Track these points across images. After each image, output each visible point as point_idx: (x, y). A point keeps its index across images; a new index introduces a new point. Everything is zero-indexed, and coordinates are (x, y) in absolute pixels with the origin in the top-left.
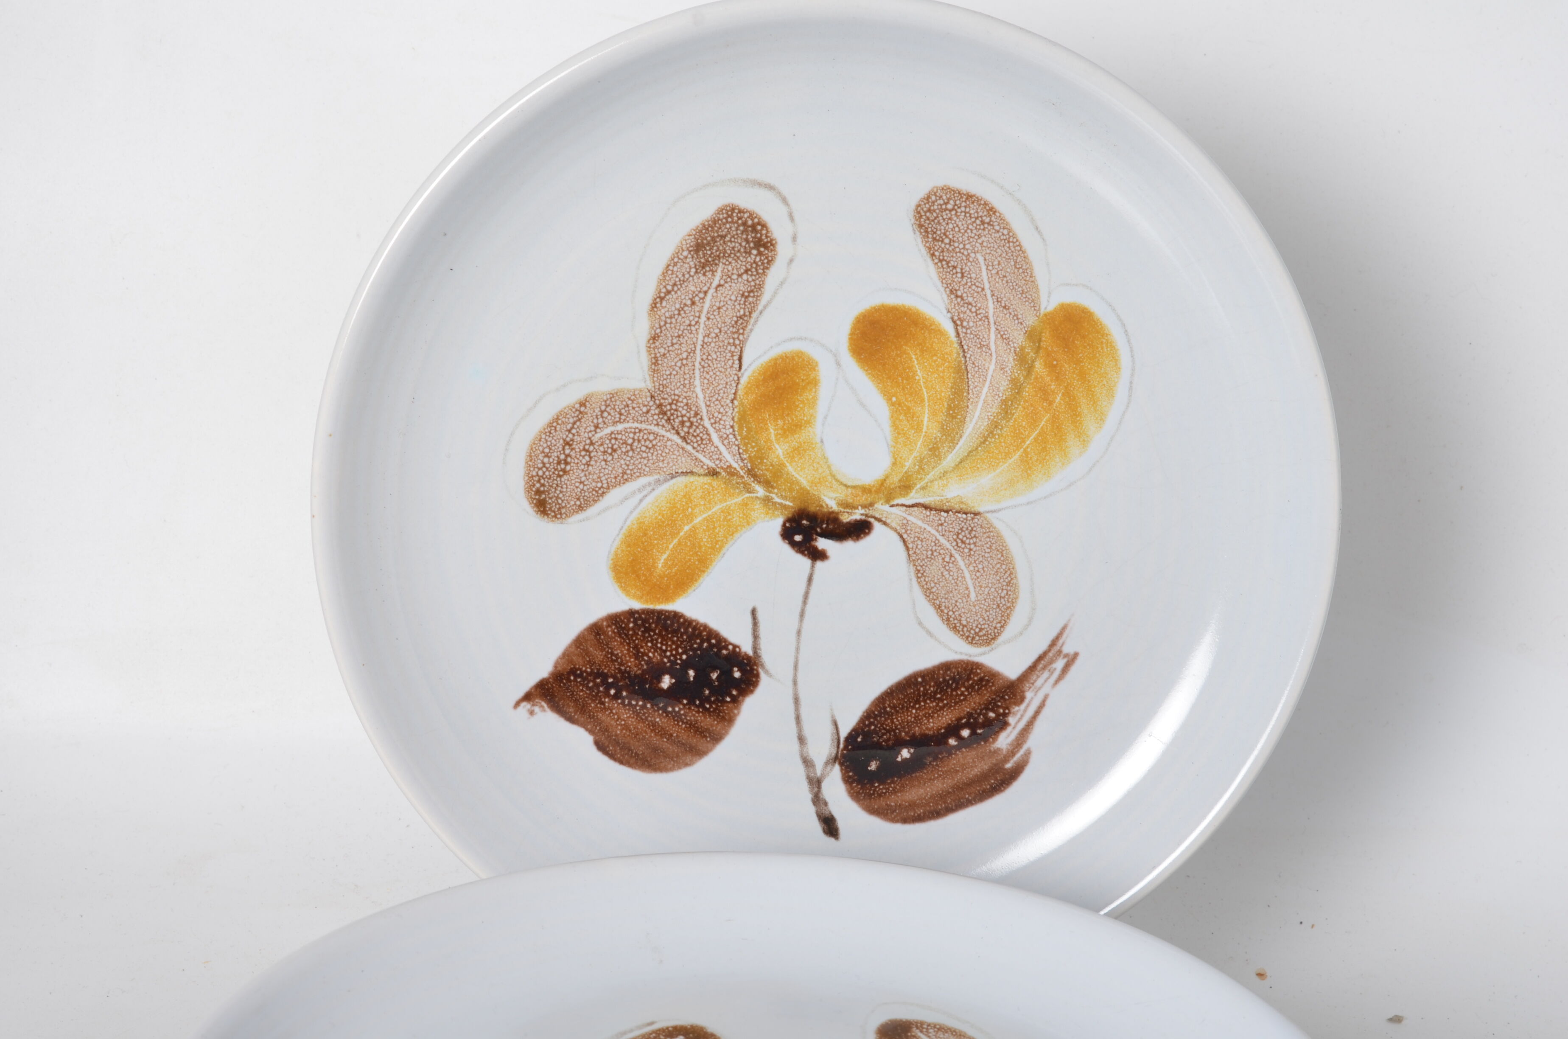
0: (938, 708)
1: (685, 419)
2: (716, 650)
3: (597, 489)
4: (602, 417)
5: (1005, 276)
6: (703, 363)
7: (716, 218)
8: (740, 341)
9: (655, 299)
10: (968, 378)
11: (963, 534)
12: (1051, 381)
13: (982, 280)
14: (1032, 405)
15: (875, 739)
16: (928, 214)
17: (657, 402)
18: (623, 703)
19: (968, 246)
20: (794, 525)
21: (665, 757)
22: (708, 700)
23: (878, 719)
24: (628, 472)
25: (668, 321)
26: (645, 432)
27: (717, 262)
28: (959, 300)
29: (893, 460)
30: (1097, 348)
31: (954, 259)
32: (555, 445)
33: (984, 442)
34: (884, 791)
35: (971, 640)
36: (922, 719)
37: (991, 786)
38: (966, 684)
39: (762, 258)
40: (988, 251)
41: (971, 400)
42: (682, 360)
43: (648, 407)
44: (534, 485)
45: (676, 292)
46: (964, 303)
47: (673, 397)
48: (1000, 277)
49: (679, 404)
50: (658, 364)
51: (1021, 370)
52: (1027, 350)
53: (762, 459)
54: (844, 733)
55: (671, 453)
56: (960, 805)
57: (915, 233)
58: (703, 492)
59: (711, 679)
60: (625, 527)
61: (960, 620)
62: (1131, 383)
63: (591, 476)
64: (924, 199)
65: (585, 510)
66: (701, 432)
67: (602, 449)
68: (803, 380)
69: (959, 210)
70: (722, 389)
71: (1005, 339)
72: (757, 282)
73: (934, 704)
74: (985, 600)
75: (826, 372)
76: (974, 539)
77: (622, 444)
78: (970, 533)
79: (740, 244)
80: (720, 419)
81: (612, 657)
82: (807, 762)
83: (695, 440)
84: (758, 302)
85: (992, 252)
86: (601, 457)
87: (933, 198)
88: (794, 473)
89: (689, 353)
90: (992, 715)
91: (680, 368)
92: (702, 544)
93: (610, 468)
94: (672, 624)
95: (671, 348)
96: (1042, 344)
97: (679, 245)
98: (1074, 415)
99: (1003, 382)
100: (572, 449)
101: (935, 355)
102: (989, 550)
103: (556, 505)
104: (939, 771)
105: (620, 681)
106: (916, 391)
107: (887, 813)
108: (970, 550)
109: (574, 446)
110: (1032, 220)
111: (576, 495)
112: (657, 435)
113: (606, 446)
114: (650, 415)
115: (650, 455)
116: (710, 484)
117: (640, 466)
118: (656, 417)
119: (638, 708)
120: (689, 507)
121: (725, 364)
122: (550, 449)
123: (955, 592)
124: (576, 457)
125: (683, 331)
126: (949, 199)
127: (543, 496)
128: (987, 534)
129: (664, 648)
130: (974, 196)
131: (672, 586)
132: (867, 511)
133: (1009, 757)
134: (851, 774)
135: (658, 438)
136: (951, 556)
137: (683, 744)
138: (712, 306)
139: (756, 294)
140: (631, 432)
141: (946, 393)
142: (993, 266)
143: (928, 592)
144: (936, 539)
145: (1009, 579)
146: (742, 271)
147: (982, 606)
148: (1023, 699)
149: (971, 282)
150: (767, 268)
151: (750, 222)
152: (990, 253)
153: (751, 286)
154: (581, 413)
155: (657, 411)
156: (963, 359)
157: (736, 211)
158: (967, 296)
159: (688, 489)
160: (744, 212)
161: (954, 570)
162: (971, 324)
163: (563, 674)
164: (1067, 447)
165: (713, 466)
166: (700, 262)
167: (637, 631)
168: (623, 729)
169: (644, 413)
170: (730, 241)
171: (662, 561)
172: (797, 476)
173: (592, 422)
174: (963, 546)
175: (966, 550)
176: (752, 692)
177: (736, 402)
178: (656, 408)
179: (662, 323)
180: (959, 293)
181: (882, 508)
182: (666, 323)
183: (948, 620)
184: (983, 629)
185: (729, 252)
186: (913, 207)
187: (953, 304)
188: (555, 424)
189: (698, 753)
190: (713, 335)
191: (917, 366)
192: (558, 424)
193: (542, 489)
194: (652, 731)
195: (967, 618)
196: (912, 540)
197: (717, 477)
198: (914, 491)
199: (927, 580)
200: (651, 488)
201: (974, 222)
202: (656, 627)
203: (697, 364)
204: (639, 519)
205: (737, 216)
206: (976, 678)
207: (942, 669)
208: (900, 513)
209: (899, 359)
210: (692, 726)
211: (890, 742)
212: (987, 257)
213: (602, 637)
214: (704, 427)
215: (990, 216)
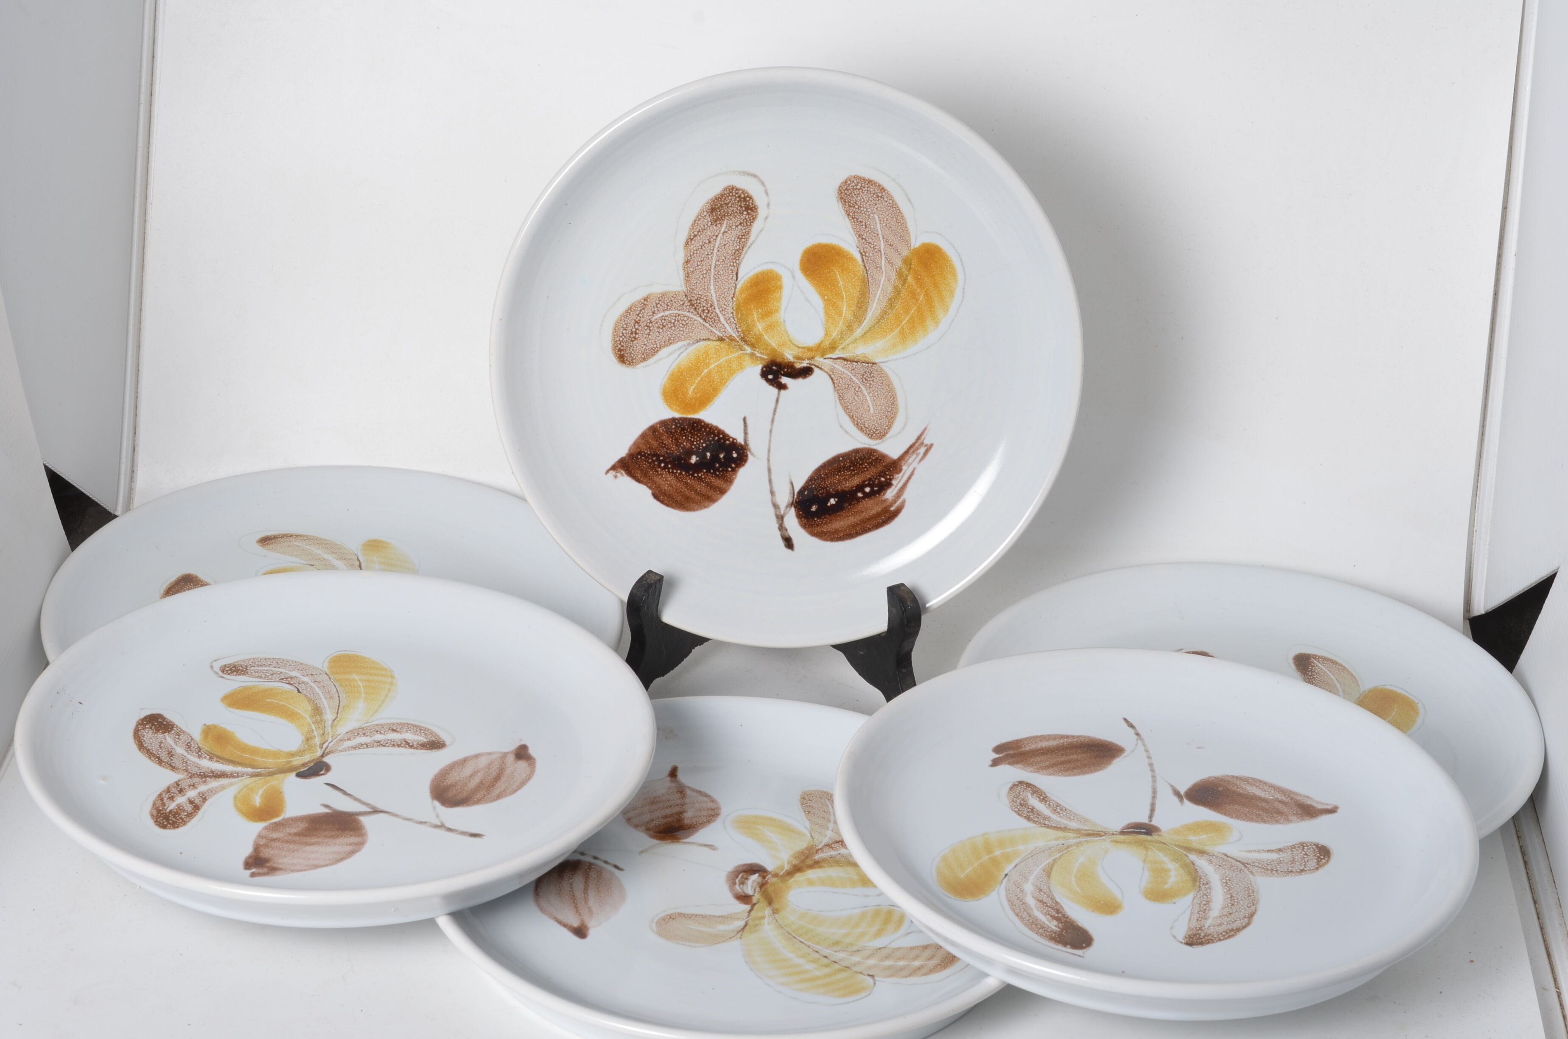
0: (851, 475)
1: (705, 308)
2: (722, 441)
3: (654, 348)
4: (657, 307)
5: (890, 227)
6: (715, 276)
7: (723, 193)
8: (737, 264)
9: (688, 240)
10: (869, 286)
11: (866, 375)
12: (918, 287)
13: (877, 229)
14: (906, 301)
15: (815, 493)
16: (846, 191)
17: (689, 299)
18: (669, 471)
19: (869, 210)
20: (768, 369)
21: (693, 503)
22: (718, 470)
23: (817, 481)
24: (672, 339)
25: (695, 252)
26: (682, 316)
27: (723, 218)
28: (864, 241)
29: (826, 332)
30: (944, 269)
31: (861, 217)
32: (629, 323)
33: (878, 323)
34: (820, 523)
35: (871, 436)
36: (842, 481)
37: (882, 520)
38: (868, 461)
39: (750, 216)
40: (881, 213)
41: (871, 298)
42: (703, 274)
43: (684, 302)
44: (617, 346)
45: (700, 236)
46: (867, 243)
47: (698, 296)
48: (887, 228)
49: (701, 300)
50: (689, 277)
51: (900, 281)
52: (903, 270)
53: (749, 331)
54: (797, 489)
55: (697, 328)
56: (865, 531)
57: (838, 202)
58: (715, 350)
59: (720, 458)
60: (670, 370)
61: (864, 425)
62: (964, 289)
63: (650, 341)
64: (844, 182)
65: (647, 361)
66: (714, 316)
67: (657, 325)
68: (773, 286)
69: (864, 189)
70: (726, 291)
71: (891, 263)
72: (747, 230)
73: (849, 473)
74: (879, 413)
75: (786, 281)
76: (873, 378)
77: (669, 322)
78: (870, 375)
79: (737, 208)
80: (725, 309)
81: (662, 445)
82: (776, 506)
83: (710, 321)
84: (747, 241)
86: (656, 330)
87: (849, 182)
88: (768, 340)
89: (707, 271)
90: (883, 479)
91: (702, 279)
92: (715, 380)
93: (662, 337)
94: (697, 426)
95: (697, 268)
96: (912, 266)
97: (702, 208)
98: (930, 307)
99: (889, 288)
100: (640, 326)
101: (850, 273)
102: (881, 384)
103: (630, 357)
104: (852, 511)
105: (667, 459)
106: (839, 293)
107: (822, 535)
108: (870, 384)
109: (640, 324)
110: (906, 195)
111: (642, 352)
112: (689, 317)
113: (659, 324)
114: (684, 306)
115: (684, 329)
116: (719, 346)
117: (679, 335)
118: (688, 307)
119: (677, 474)
120: (707, 359)
121: (728, 277)
122: (627, 325)
124: (641, 330)
125: (704, 258)
126: (858, 183)
127: (623, 352)
128: (880, 376)
129: (692, 440)
130: (873, 181)
131: (697, 404)
132: (811, 362)
133: (893, 503)
134: (801, 513)
135: (689, 319)
136: (859, 388)
137: (704, 495)
138: (720, 244)
139: (746, 237)
140: (673, 316)
141: (856, 293)
142: (883, 221)
143: (846, 408)
144: (851, 378)
145: (893, 401)
146: (738, 224)
147: (877, 417)
148: (901, 470)
149: (871, 230)
150: (753, 222)
151: (743, 196)
152: (882, 214)
153: (743, 232)
154: (644, 304)
155: (689, 304)
156: (866, 275)
157: (735, 189)
159: (706, 349)
160: (739, 190)
162: (871, 255)
163: (634, 455)
164: (926, 325)
165: (722, 335)
166: (714, 218)
167: (677, 430)
168: (669, 486)
169: (681, 305)
170: (731, 207)
171: (692, 390)
172: (770, 341)
173: (651, 310)
174: (866, 382)
175: (868, 384)
176: (743, 465)
177: (734, 299)
178: (688, 302)
179: (692, 254)
180: (864, 237)
181: (819, 360)
182: (694, 253)
183: (857, 424)
184: (878, 430)
185: (730, 213)
186: (837, 187)
187: (860, 243)
188: (629, 311)
189: (712, 500)
190: (722, 260)
191: (839, 278)
192: (631, 311)
193: (622, 348)
194: (685, 487)
195: (868, 423)
196: (837, 378)
197: (723, 341)
198: (837, 350)
199: (845, 401)
200: (685, 348)
201: (873, 196)
202: (688, 428)
203: (712, 277)
204: (678, 366)
205: (735, 192)
206: (873, 458)
207: (854, 453)
208: (829, 363)
209: (829, 274)
210: (709, 485)
211: (824, 495)
212: (880, 216)
213: (657, 433)
214: (716, 313)
215: (882, 193)
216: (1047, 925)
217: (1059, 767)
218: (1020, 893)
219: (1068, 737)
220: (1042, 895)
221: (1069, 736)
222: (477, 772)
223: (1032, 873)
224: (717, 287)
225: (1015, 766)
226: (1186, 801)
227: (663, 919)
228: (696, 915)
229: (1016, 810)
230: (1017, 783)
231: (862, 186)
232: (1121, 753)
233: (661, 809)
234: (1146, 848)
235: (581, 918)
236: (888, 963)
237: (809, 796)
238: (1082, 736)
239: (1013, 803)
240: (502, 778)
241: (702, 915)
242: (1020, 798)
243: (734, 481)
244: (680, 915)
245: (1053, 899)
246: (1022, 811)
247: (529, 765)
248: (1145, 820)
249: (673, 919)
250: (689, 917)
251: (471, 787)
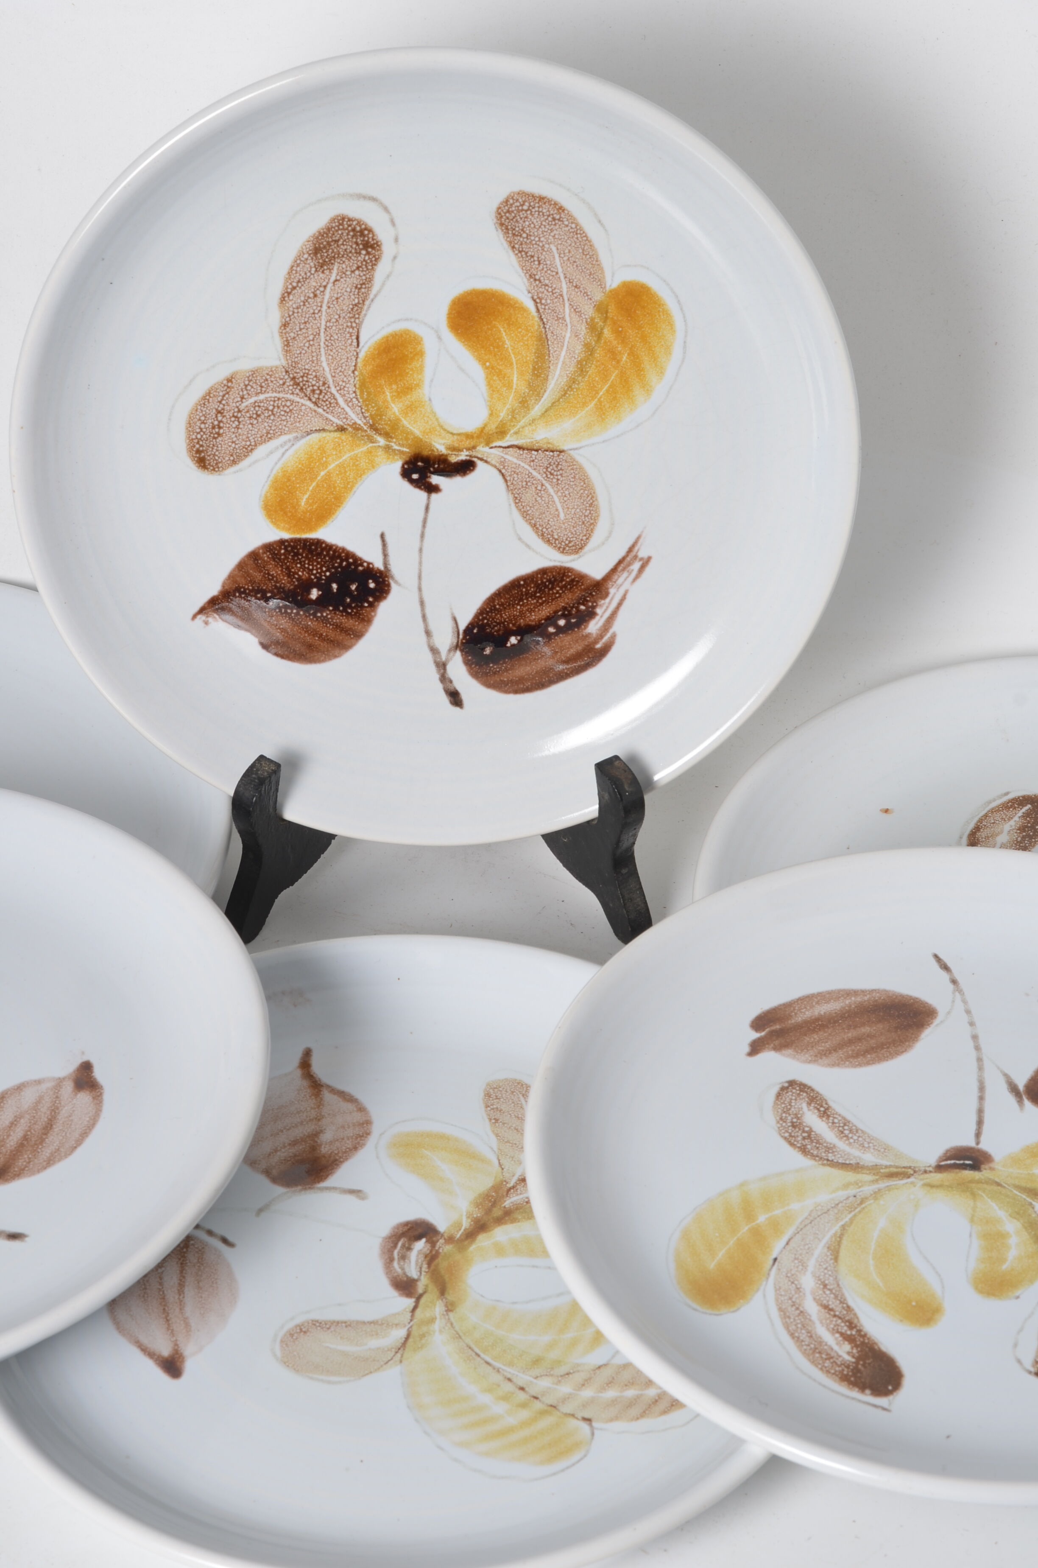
0: (538, 604)
1: (315, 388)
2: (353, 567)
3: (246, 447)
4: (247, 390)
5: (575, 262)
6: (327, 343)
7: (330, 227)
8: (356, 324)
9: (284, 294)
10: (548, 345)
11: (551, 467)
12: (618, 344)
13: (556, 266)
14: (602, 364)
15: (488, 630)
16: (507, 215)
17: (291, 376)
18: (280, 611)
19: (542, 239)
20: (411, 466)
21: (318, 652)
22: (349, 606)
23: (490, 614)
24: (271, 432)
25: (296, 311)
26: (283, 399)
27: (333, 261)
28: (537, 282)
29: (490, 412)
30: (655, 316)
31: (532, 250)
32: (209, 414)
33: (564, 395)
34: (498, 670)
35: (563, 550)
36: (526, 613)
37: (586, 663)
38: (560, 584)
39: (371, 257)
40: (560, 242)
41: (552, 362)
42: (309, 341)
43: (284, 380)
44: (194, 446)
45: (300, 288)
46: (542, 285)
47: (304, 371)
48: (570, 263)
49: (309, 376)
50: (290, 346)
51: (592, 336)
52: (596, 320)
53: (381, 416)
54: (462, 627)
55: (305, 415)
57: (497, 231)
58: (334, 445)
59: (351, 590)
60: (272, 475)
61: (553, 535)
62: (685, 342)
63: (241, 437)
64: (504, 202)
65: (238, 464)
66: (329, 398)
67: (248, 415)
68: (411, 353)
69: (533, 210)
70: (344, 363)
71: (578, 312)
72: (368, 276)
73: (535, 601)
74: (572, 518)
75: (430, 345)
76: (561, 472)
77: (265, 410)
78: (557, 467)
79: (351, 247)
80: (344, 387)
81: (268, 577)
82: (434, 651)
83: (324, 404)
84: (369, 292)
85: (563, 243)
86: (248, 422)
87: (511, 201)
88: (408, 426)
89: (315, 335)
91: (308, 348)
92: (336, 485)
93: (256, 430)
94: (316, 549)
95: (299, 333)
96: (608, 314)
97: (301, 249)
98: (638, 370)
99: (578, 347)
100: (224, 416)
101: (520, 327)
102: (573, 480)
103: (213, 461)
104: (541, 652)
105: (277, 595)
106: (506, 357)
107: (501, 686)
108: (558, 480)
109: (225, 414)
110: (596, 215)
111: (230, 452)
112: (293, 401)
113: (251, 412)
114: (286, 386)
115: (288, 417)
116: (340, 438)
117: (280, 427)
118: (291, 388)
119: (293, 614)
120: (323, 457)
121: (345, 343)
122: (206, 417)
123: (547, 514)
124: (227, 422)
125: (308, 318)
126: (524, 202)
127: (203, 454)
128: (571, 467)
129: (311, 567)
130: (545, 198)
131: (314, 520)
132: (471, 453)
133: (599, 639)
134: (470, 658)
135: (294, 404)
136: (542, 485)
137: (331, 641)
138: (331, 297)
139: (367, 286)
140: (271, 400)
141: (531, 357)
142: (564, 254)
143: (525, 514)
144: (529, 473)
145: (591, 501)
146: (355, 268)
147: (570, 523)
148: (607, 594)
149: (547, 267)
150: (375, 265)
151: (358, 228)
152: (561, 244)
153: (363, 280)
154: (228, 387)
155: (291, 383)
156: (543, 330)
157: (346, 220)
158: (544, 279)
159: (321, 443)
160: (352, 221)
161: (545, 496)
162: (549, 301)
163: (230, 592)
164: (633, 396)
165: (341, 423)
166: (319, 262)
167: (287, 556)
168: (282, 631)
169: (280, 385)
170: (343, 244)
171: (304, 500)
172: (411, 428)
173: (239, 394)
174: (552, 477)
175: (555, 480)
176: (385, 598)
177: (356, 373)
178: (291, 381)
179: (291, 313)
180: (537, 277)
181: (483, 450)
182: (294, 312)
183: (543, 535)
184: (572, 541)
185: (342, 253)
186: (495, 209)
187: (532, 287)
188: (208, 397)
189: (344, 647)
190: (334, 320)
191: (505, 337)
192: (210, 397)
193: (201, 449)
194: (305, 632)
195: (558, 533)
196: (509, 474)
197: (345, 432)
198: (508, 436)
199: (523, 504)
200: (291, 443)
201: (547, 219)
202: (303, 552)
203: (322, 344)
204: (282, 468)
205: (347, 224)
206: (568, 580)
207: (540, 573)
208: (498, 453)
209: (490, 332)
210: (338, 627)
211: (501, 632)
212: (559, 247)
213: (260, 562)
214: (331, 393)
215: (560, 213)
216: (836, 1352)
217: (845, 1050)
218: (796, 1293)
219: (855, 993)
220: (827, 1295)
221: (858, 991)
222: (20, 1118)
223: (812, 1254)
224: (330, 357)
225: (784, 1052)
226: (1027, 1103)
227: (290, 1334)
228: (338, 1322)
229: (787, 1135)
230: (786, 1085)
231: (530, 206)
232: (932, 1019)
233: (288, 1130)
234: (974, 1195)
235: (174, 1339)
236: (611, 1394)
237: (496, 1090)
238: (875, 990)
239: (781, 1122)
240: (54, 1126)
241: (345, 1322)
242: (791, 1111)
243: (373, 620)
244: (315, 1325)
245: (843, 1301)
246: (794, 1137)
247: (94, 1098)
248: (970, 1142)
249: (305, 1332)
250: (328, 1326)
251: (11, 1146)
